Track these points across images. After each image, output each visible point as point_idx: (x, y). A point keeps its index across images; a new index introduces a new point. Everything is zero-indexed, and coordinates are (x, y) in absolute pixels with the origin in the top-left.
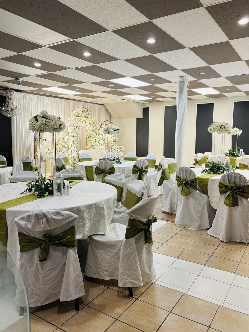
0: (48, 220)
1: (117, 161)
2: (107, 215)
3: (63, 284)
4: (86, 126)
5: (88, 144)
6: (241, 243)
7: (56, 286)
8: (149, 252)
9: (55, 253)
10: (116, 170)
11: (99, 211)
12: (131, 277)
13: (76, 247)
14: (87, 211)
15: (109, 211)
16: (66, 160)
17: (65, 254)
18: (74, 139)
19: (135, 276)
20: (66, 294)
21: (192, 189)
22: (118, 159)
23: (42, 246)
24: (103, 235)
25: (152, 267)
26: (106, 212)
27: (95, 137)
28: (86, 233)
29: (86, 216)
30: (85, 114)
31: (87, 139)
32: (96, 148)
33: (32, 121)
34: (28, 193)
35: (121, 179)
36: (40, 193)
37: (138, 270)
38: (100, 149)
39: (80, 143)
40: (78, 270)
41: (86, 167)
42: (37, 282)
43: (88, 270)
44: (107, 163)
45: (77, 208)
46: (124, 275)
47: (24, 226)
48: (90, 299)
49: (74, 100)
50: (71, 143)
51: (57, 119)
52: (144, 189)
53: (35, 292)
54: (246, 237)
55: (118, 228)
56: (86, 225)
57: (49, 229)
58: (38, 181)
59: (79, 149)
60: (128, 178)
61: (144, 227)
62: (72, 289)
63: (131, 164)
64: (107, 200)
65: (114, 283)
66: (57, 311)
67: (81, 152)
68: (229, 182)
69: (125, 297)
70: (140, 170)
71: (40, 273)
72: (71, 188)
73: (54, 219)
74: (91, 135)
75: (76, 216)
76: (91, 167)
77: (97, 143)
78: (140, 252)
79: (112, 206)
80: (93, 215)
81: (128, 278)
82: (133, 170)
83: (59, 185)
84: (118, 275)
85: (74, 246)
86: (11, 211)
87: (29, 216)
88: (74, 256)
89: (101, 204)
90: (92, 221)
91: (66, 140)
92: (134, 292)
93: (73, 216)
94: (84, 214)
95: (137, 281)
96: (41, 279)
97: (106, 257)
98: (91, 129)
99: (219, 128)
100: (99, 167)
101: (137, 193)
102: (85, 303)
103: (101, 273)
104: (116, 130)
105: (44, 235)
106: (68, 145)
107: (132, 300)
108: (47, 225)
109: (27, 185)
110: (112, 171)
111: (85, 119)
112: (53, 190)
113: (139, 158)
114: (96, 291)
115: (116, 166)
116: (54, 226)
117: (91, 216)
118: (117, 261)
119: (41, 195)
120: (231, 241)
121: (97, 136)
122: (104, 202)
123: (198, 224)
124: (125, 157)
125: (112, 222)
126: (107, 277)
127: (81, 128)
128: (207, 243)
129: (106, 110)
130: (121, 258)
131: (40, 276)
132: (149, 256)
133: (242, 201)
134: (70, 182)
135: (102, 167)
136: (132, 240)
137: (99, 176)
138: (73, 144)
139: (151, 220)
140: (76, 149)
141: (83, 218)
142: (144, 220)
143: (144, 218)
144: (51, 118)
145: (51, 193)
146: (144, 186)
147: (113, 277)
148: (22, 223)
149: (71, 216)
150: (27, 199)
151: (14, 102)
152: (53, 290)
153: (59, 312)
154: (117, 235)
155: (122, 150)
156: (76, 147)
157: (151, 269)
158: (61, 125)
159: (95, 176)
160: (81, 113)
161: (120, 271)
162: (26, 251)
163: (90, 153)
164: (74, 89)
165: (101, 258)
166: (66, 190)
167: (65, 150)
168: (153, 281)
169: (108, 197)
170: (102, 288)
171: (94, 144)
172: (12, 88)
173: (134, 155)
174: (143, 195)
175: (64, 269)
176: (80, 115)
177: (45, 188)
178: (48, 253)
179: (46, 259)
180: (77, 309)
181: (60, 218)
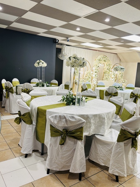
0: (66, 121)
1: (121, 88)
2: (106, 123)
3: (73, 162)
4: (104, 66)
5: (104, 77)
7: (69, 162)
8: (134, 155)
9: (69, 142)
10: (119, 94)
11: (101, 120)
12: (119, 169)
13: (83, 141)
14: (93, 118)
15: (109, 121)
16: (89, 85)
17: (76, 143)
18: (96, 74)
19: (121, 168)
20: (74, 168)
22: (121, 87)
23: (62, 136)
24: (102, 135)
25: (135, 165)
26: (106, 121)
27: (109, 73)
28: (91, 132)
29: (92, 121)
30: (104, 59)
31: (104, 74)
32: (109, 80)
33: (68, 60)
34: (62, 102)
35: (120, 101)
36: (68, 103)
37: (124, 165)
38: (111, 81)
39: (99, 76)
40: (83, 155)
41: (100, 90)
42: (58, 156)
43: (91, 155)
44: (113, 89)
45: (87, 115)
46: (114, 166)
47: (52, 122)
48: (89, 175)
49: (99, 51)
50: (94, 76)
51: (82, 59)
52: (136, 109)
53: (56, 162)
55: (113, 133)
56: (91, 127)
57: (67, 126)
58: (68, 96)
59: (98, 79)
60: (127, 100)
61: (132, 136)
62: (78, 166)
63: (130, 91)
64: (108, 113)
65: (106, 168)
66: (68, 176)
67: (99, 81)
69: (113, 180)
70: (136, 96)
71: (60, 152)
72: (86, 102)
73: (70, 121)
74: (107, 72)
75: (84, 121)
76: (103, 91)
77: (110, 77)
78: (127, 153)
79: (111, 118)
80: (97, 122)
81: (116, 169)
82: (131, 95)
83: (79, 99)
84: (109, 164)
85: (82, 140)
86: (49, 111)
87: (56, 116)
88: (81, 146)
89: (103, 116)
90: (96, 125)
91: (91, 74)
92: (120, 178)
93: (82, 121)
94: (91, 120)
95: (122, 172)
96: (60, 155)
97: (103, 150)
98: (107, 68)
100: (107, 91)
101: (130, 111)
102: (86, 177)
103: (99, 160)
104: (122, 69)
105: (63, 129)
106: (92, 77)
107: (117, 184)
108: (65, 123)
109: (62, 97)
110: (116, 94)
111: (104, 62)
112: (75, 102)
113: (136, 88)
114: (94, 170)
115: (119, 91)
116: (69, 125)
117: (95, 122)
118: (110, 155)
119: (68, 104)
121: (111, 73)
122: (106, 114)
124: (126, 86)
125: (110, 128)
126: (102, 163)
127: (101, 67)
129: (118, 57)
130: (112, 153)
131: (60, 153)
132: (134, 156)
134: (86, 98)
135: (110, 92)
136: (122, 144)
137: (107, 97)
138: (95, 76)
139: (137, 132)
140: (96, 80)
141: (90, 123)
142: (133, 132)
143: (132, 130)
144: (78, 59)
145: (74, 104)
146: (136, 107)
147: (106, 165)
148: (52, 120)
149: (81, 120)
150: (60, 105)
151: (65, 52)
152: (66, 163)
153: (69, 178)
154: (112, 137)
155: (125, 82)
156: (97, 79)
157: (135, 166)
158: (84, 63)
159: (105, 97)
160: (102, 58)
161: (111, 163)
162: (53, 136)
163: (104, 82)
164: (98, 44)
165: (99, 150)
166: (83, 103)
167: (90, 79)
168: (135, 175)
169: (108, 111)
170: (98, 169)
171: (108, 77)
172: (65, 44)
173: (133, 86)
174: (134, 113)
175: (74, 152)
176: (101, 60)
177: (71, 100)
178: (65, 141)
179: (63, 144)
180: (80, 180)
181: (73, 120)
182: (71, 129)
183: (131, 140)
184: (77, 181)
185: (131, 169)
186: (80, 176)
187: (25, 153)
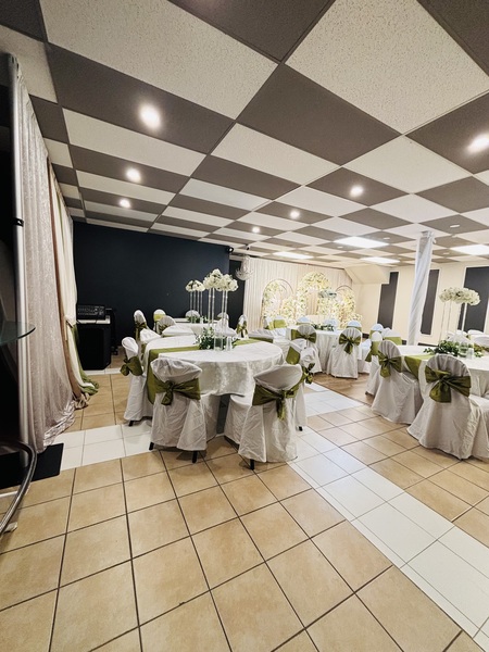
1: (330, 328)
3: (182, 432)
6: (450, 456)
9: (178, 401)
11: (240, 371)
13: (200, 401)
14: (226, 368)
17: (187, 404)
18: (302, 303)
19: (257, 448)
20: (183, 443)
21: (394, 371)
22: (332, 326)
23: (166, 391)
24: (242, 396)
25: (287, 446)
26: (248, 374)
30: (317, 278)
36: (202, 346)
37: (262, 443)
39: (311, 308)
44: (308, 328)
46: (245, 443)
48: (211, 456)
49: (309, 265)
53: (162, 432)
54: (460, 450)
56: (222, 382)
57: (171, 376)
60: (335, 348)
61: (275, 398)
62: (189, 439)
63: (338, 332)
64: (254, 362)
68: (440, 368)
69: (245, 467)
70: (349, 340)
71: (166, 417)
73: (174, 368)
75: (199, 369)
80: (233, 374)
81: (249, 448)
82: (340, 340)
85: (198, 399)
88: (196, 409)
89: (243, 365)
90: (232, 380)
91: (293, 304)
92: (257, 465)
94: (220, 370)
95: (258, 454)
96: (166, 421)
99: (454, 296)
100: (299, 331)
105: (167, 381)
107: (250, 472)
108: (169, 372)
115: (322, 332)
117: (230, 374)
119: (203, 348)
120: (435, 448)
123: (397, 415)
128: (396, 441)
129: (346, 274)
130: (245, 423)
132: (284, 431)
133: (457, 397)
135: (303, 332)
136: (260, 408)
138: (301, 308)
142: (275, 390)
143: (274, 387)
145: (212, 348)
149: (193, 368)
152: (174, 436)
160: (313, 277)
161: (241, 439)
164: (303, 252)
165: (235, 419)
168: (288, 463)
175: (186, 418)
176: (311, 279)
178: (172, 400)
179: (170, 404)
180: (194, 461)
181: (180, 367)
182: (180, 381)
183: (275, 403)
184: (190, 462)
185: (280, 452)
186: (194, 456)
187: (129, 418)
